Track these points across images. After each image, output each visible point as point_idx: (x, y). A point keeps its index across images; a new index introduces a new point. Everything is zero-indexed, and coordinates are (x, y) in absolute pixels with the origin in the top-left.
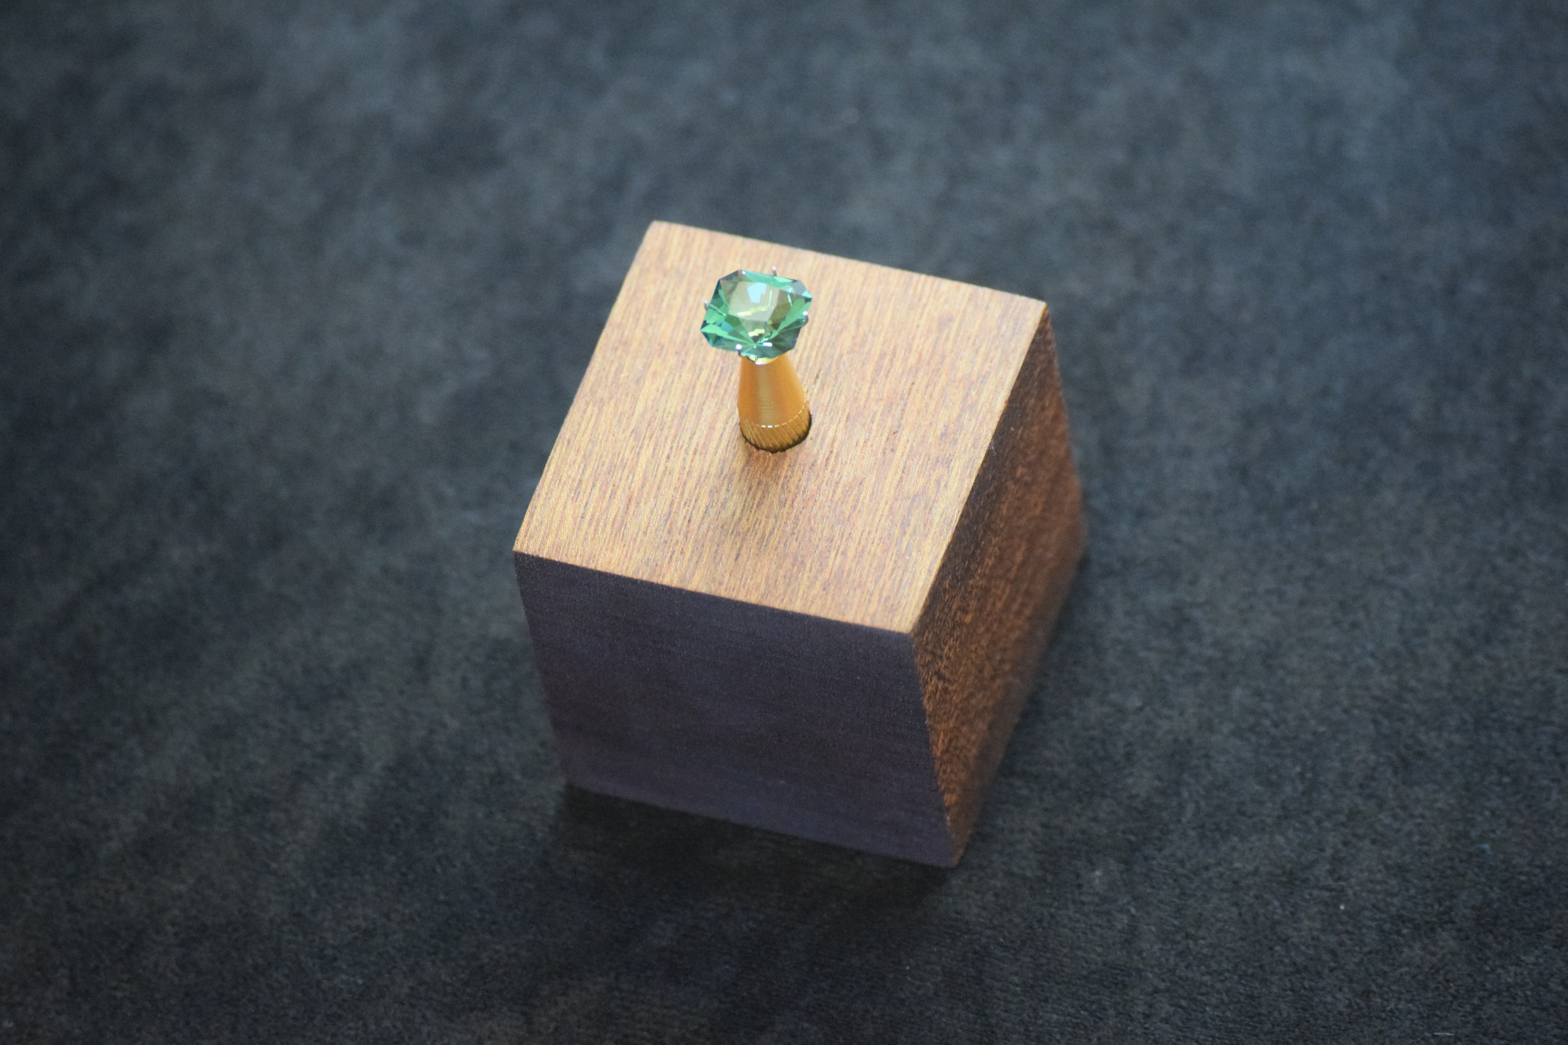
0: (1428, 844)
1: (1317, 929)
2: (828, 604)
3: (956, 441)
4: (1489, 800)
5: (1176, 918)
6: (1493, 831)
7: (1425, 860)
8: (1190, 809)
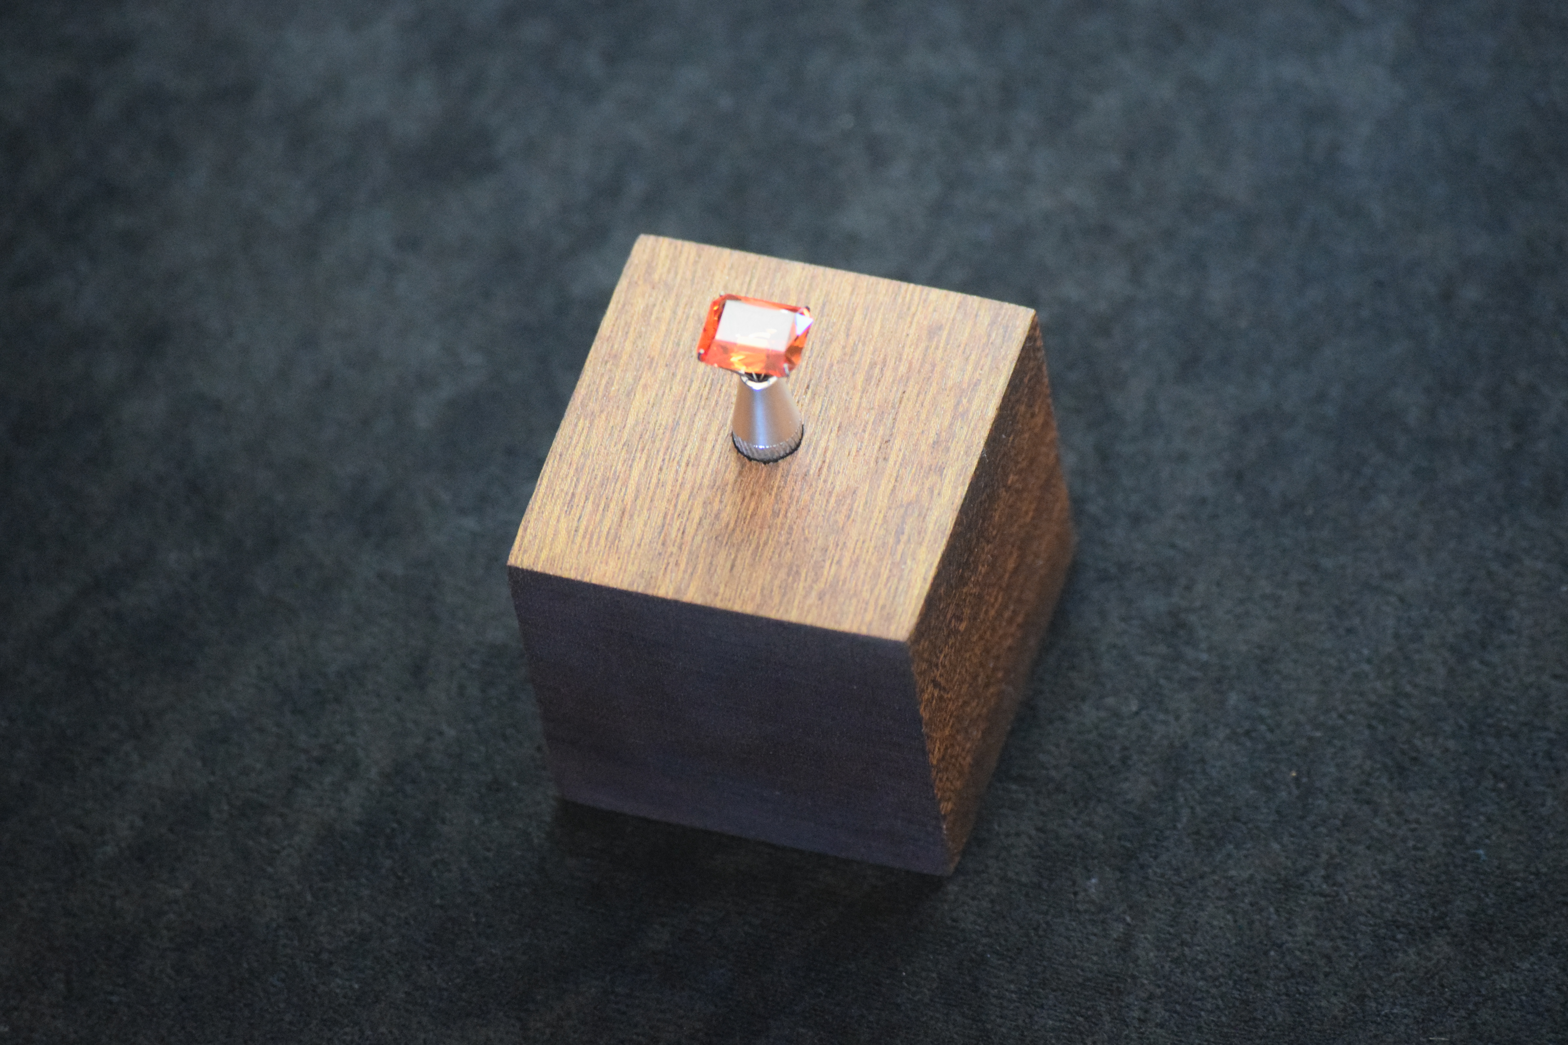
0: (1424, 849)
1: (1311, 935)
2: (824, 613)
3: (948, 449)
4: (1485, 805)
5: (1172, 926)
6: (1488, 837)
7: (1420, 865)
8: (1185, 812)
